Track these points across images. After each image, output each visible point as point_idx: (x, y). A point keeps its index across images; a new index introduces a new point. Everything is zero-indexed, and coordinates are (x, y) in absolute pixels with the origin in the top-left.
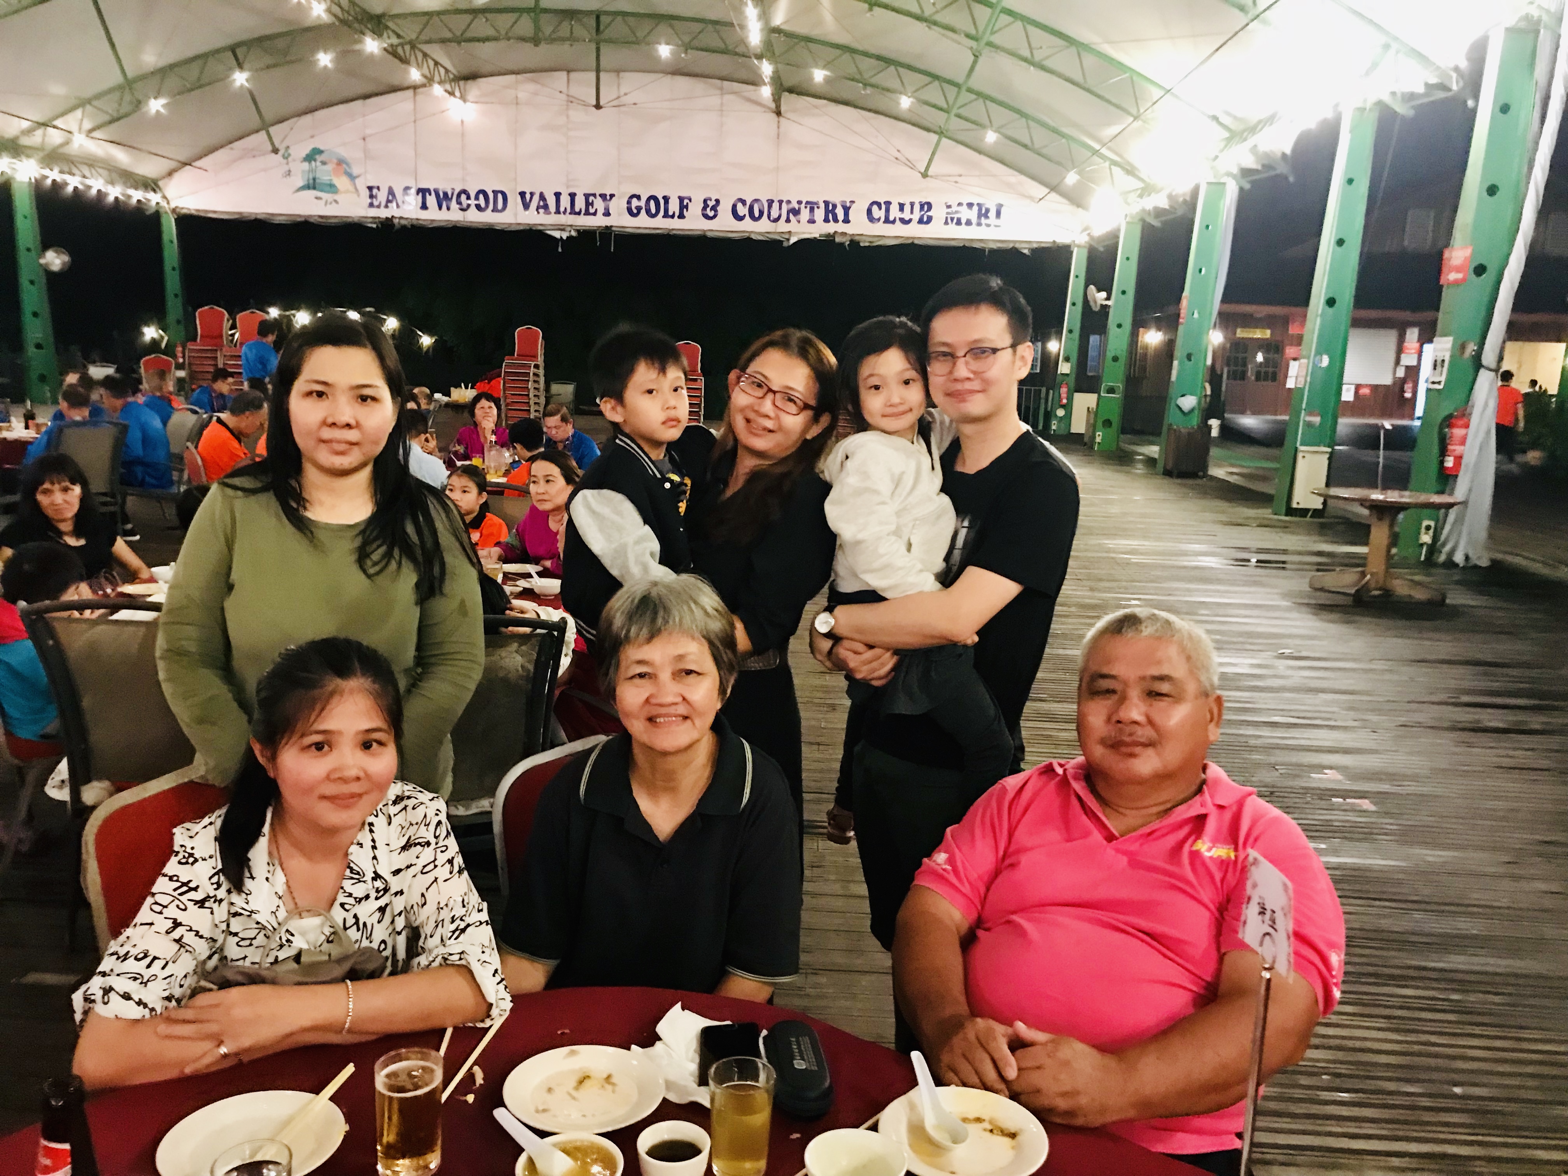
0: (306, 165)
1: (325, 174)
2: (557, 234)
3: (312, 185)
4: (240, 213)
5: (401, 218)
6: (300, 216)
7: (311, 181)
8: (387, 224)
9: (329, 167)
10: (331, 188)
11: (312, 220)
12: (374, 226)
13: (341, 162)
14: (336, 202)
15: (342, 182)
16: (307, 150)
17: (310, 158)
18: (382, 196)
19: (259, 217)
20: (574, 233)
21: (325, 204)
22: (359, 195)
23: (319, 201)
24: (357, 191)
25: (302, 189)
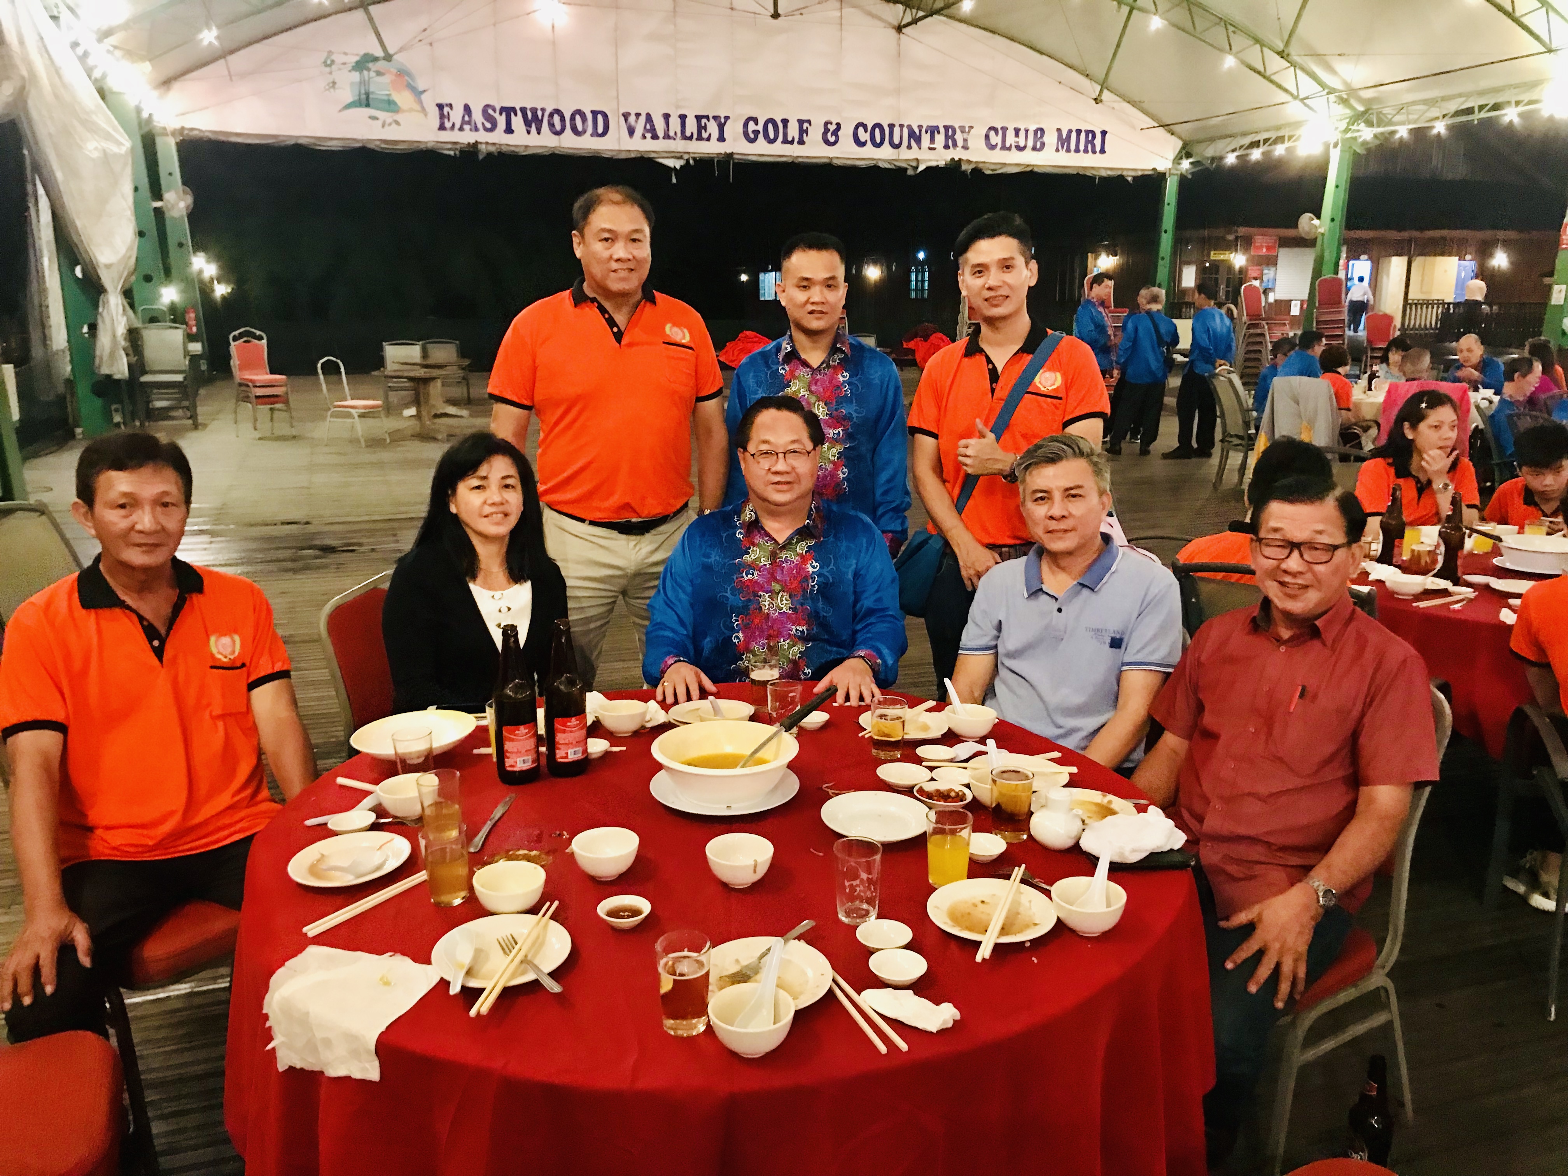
0: (356, 76)
1: (381, 86)
2: (670, 163)
3: (365, 101)
4: (274, 136)
5: (487, 143)
6: (357, 140)
7: (364, 97)
8: (473, 152)
9: (386, 79)
10: (390, 105)
11: (372, 146)
12: (452, 153)
15: (403, 98)
16: (355, 57)
17: (360, 66)
18: (456, 116)
19: (300, 141)
20: (691, 162)
21: (383, 126)
22: (426, 115)
23: (376, 122)
24: (423, 110)
25: (349, 106)
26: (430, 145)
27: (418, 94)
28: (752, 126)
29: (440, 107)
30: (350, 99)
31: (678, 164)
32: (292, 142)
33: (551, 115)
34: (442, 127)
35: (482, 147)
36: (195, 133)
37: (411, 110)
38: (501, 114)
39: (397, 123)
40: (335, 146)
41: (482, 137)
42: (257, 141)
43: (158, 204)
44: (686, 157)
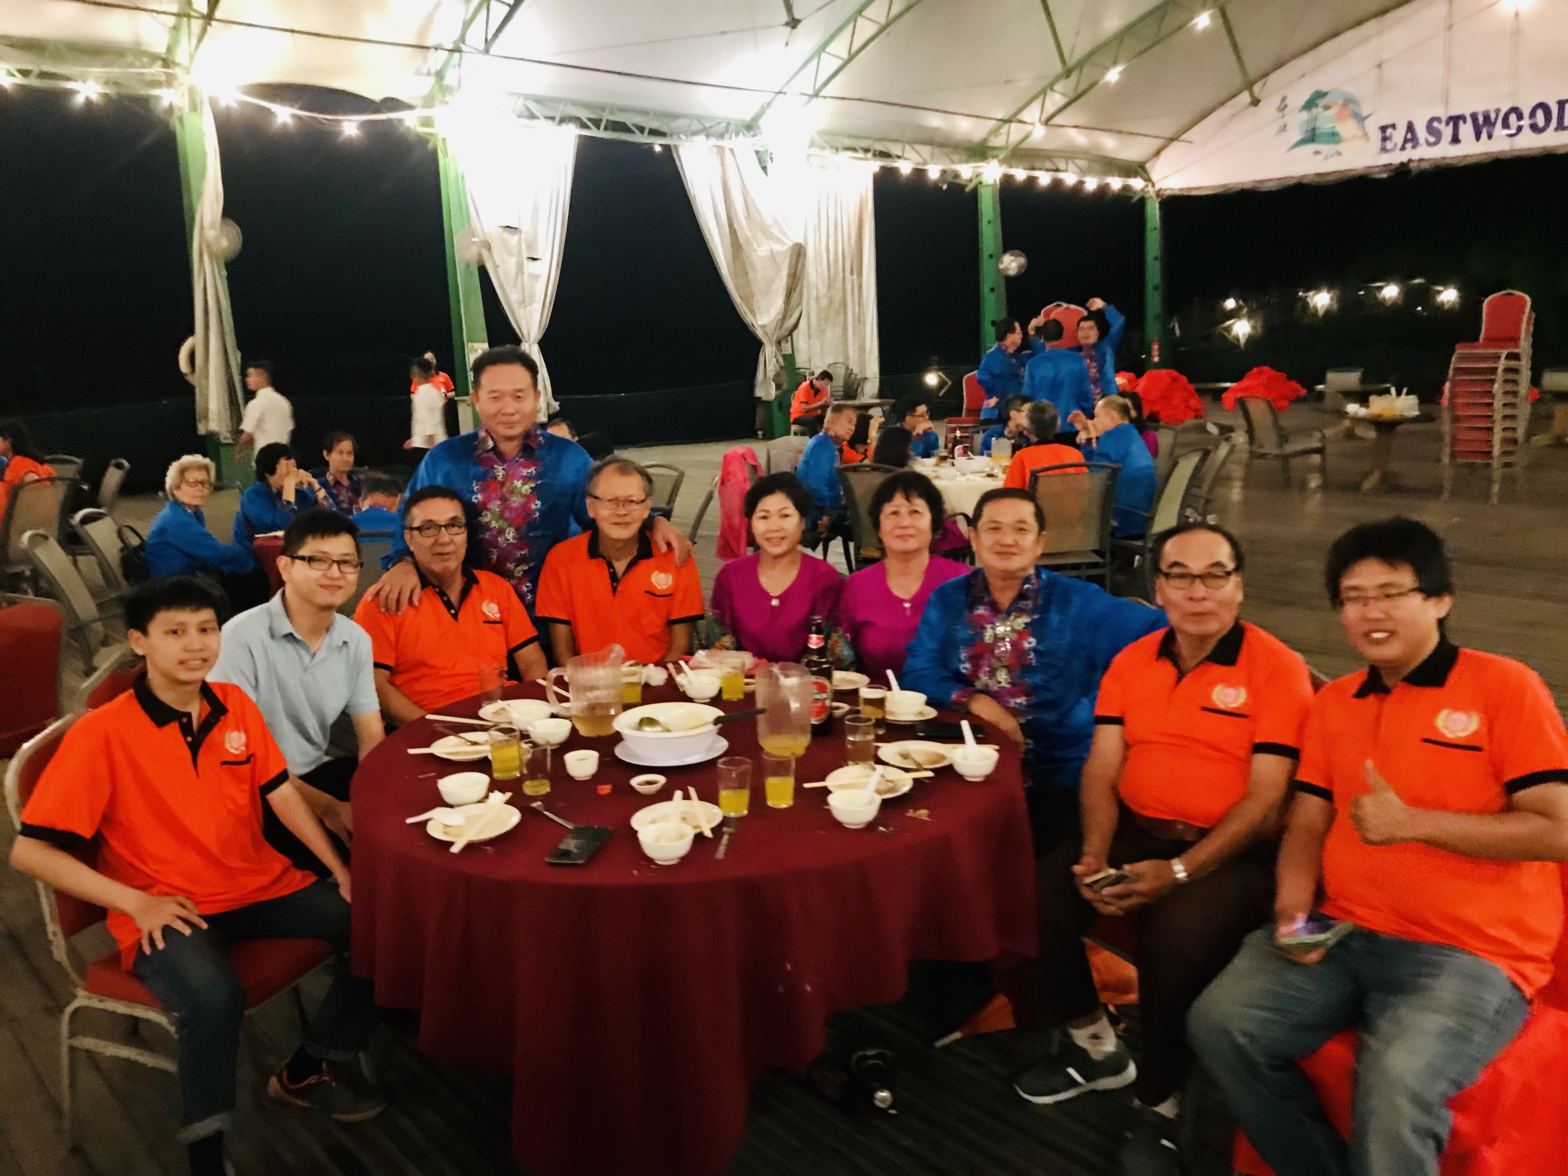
0: (1305, 115)
1: (1326, 120)
3: (1312, 137)
4: (1225, 185)
5: (1421, 160)
6: (1293, 178)
7: (1310, 133)
8: (1402, 171)
9: (1332, 112)
10: (1334, 137)
11: (1305, 181)
12: (1385, 176)
13: (1349, 102)
14: (1339, 154)
15: (1347, 128)
16: (1306, 97)
17: (1310, 105)
18: (1398, 136)
19: (1246, 186)
21: (1326, 157)
22: (1368, 140)
23: (1318, 156)
24: (1366, 136)
25: (1297, 145)
26: (1361, 172)
27: (1361, 119)
29: (1383, 129)
30: (1297, 136)
32: (1238, 189)
33: (1507, 115)
34: (1384, 150)
35: (1412, 165)
37: (1354, 138)
38: (1447, 124)
41: (1422, 153)
42: (1211, 192)
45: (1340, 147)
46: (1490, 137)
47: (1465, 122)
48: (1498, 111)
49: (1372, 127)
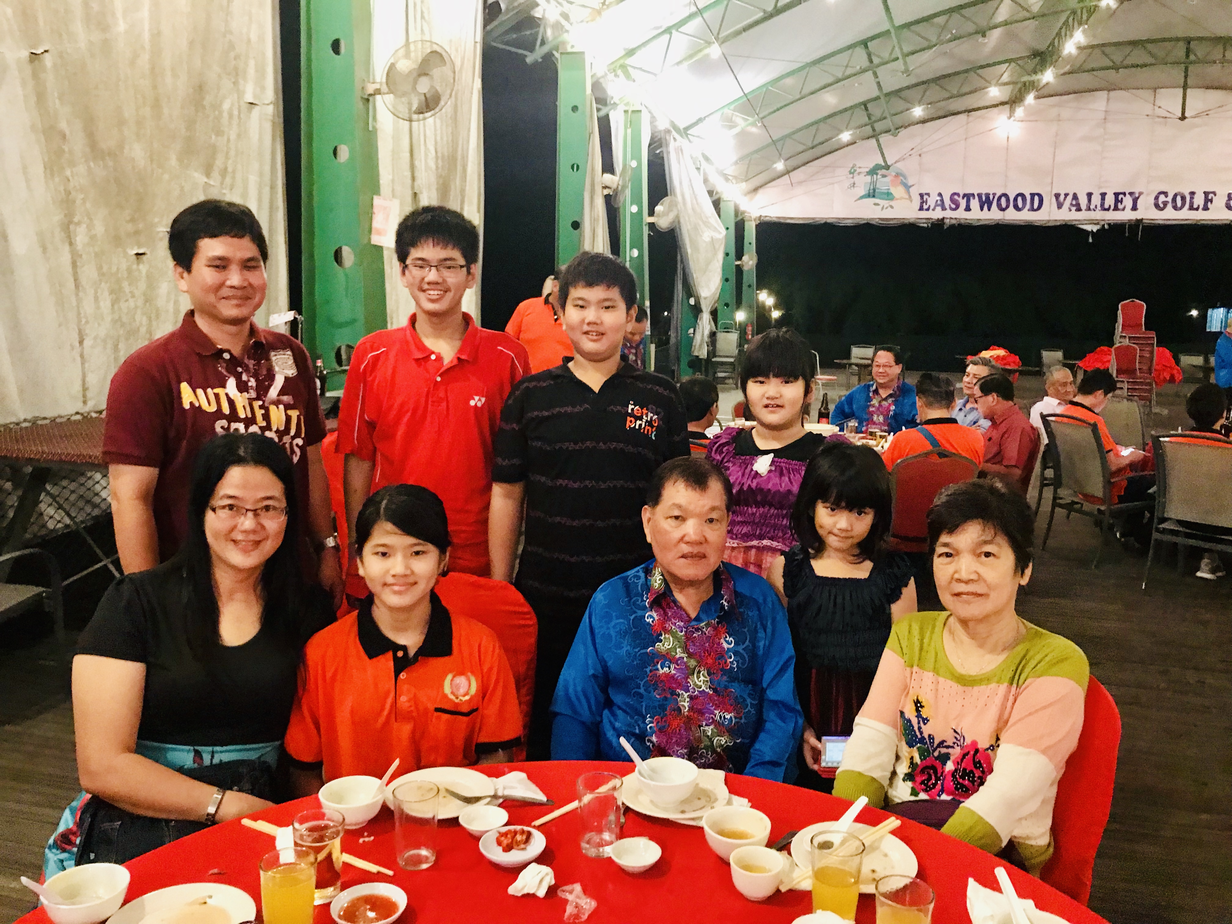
0: (869, 178)
1: (884, 184)
2: (1089, 228)
3: (872, 194)
4: (813, 219)
5: (950, 219)
6: (864, 219)
7: (871, 191)
8: (940, 224)
9: (887, 180)
10: (888, 196)
11: (873, 222)
12: (925, 225)
13: (898, 175)
15: (898, 191)
16: (869, 167)
18: (932, 201)
19: (828, 221)
20: (1106, 227)
21: (883, 208)
22: (911, 201)
23: (877, 207)
24: (910, 197)
25: (862, 197)
26: (911, 221)
27: (907, 187)
28: (1162, 198)
30: (863, 193)
31: (1095, 228)
32: (823, 222)
33: (999, 199)
34: (921, 209)
35: (947, 221)
36: (767, 218)
37: (902, 198)
38: (963, 198)
39: (892, 207)
40: (849, 223)
41: (948, 214)
42: (801, 222)
43: (738, 263)
44: (1103, 223)
45: (892, 203)
46: (989, 210)
47: (974, 198)
48: (994, 194)
49: (915, 193)
